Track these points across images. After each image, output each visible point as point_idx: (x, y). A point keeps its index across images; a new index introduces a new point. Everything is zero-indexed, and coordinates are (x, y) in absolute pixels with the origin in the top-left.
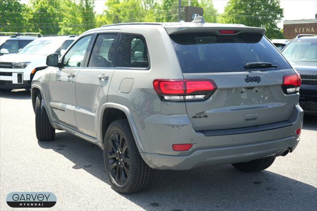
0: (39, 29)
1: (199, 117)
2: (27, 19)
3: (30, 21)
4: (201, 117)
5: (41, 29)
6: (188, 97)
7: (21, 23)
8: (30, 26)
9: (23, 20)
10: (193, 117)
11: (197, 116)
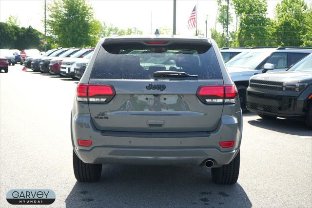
0: (282, 42)
1: (101, 118)
2: (270, 32)
3: (274, 34)
4: (102, 118)
5: (283, 42)
6: (91, 100)
7: (264, 36)
8: (274, 39)
9: (266, 33)
10: (95, 118)
11: (99, 117)
